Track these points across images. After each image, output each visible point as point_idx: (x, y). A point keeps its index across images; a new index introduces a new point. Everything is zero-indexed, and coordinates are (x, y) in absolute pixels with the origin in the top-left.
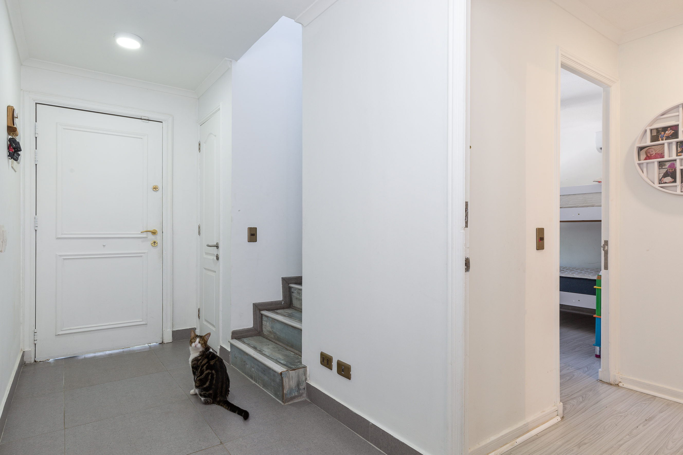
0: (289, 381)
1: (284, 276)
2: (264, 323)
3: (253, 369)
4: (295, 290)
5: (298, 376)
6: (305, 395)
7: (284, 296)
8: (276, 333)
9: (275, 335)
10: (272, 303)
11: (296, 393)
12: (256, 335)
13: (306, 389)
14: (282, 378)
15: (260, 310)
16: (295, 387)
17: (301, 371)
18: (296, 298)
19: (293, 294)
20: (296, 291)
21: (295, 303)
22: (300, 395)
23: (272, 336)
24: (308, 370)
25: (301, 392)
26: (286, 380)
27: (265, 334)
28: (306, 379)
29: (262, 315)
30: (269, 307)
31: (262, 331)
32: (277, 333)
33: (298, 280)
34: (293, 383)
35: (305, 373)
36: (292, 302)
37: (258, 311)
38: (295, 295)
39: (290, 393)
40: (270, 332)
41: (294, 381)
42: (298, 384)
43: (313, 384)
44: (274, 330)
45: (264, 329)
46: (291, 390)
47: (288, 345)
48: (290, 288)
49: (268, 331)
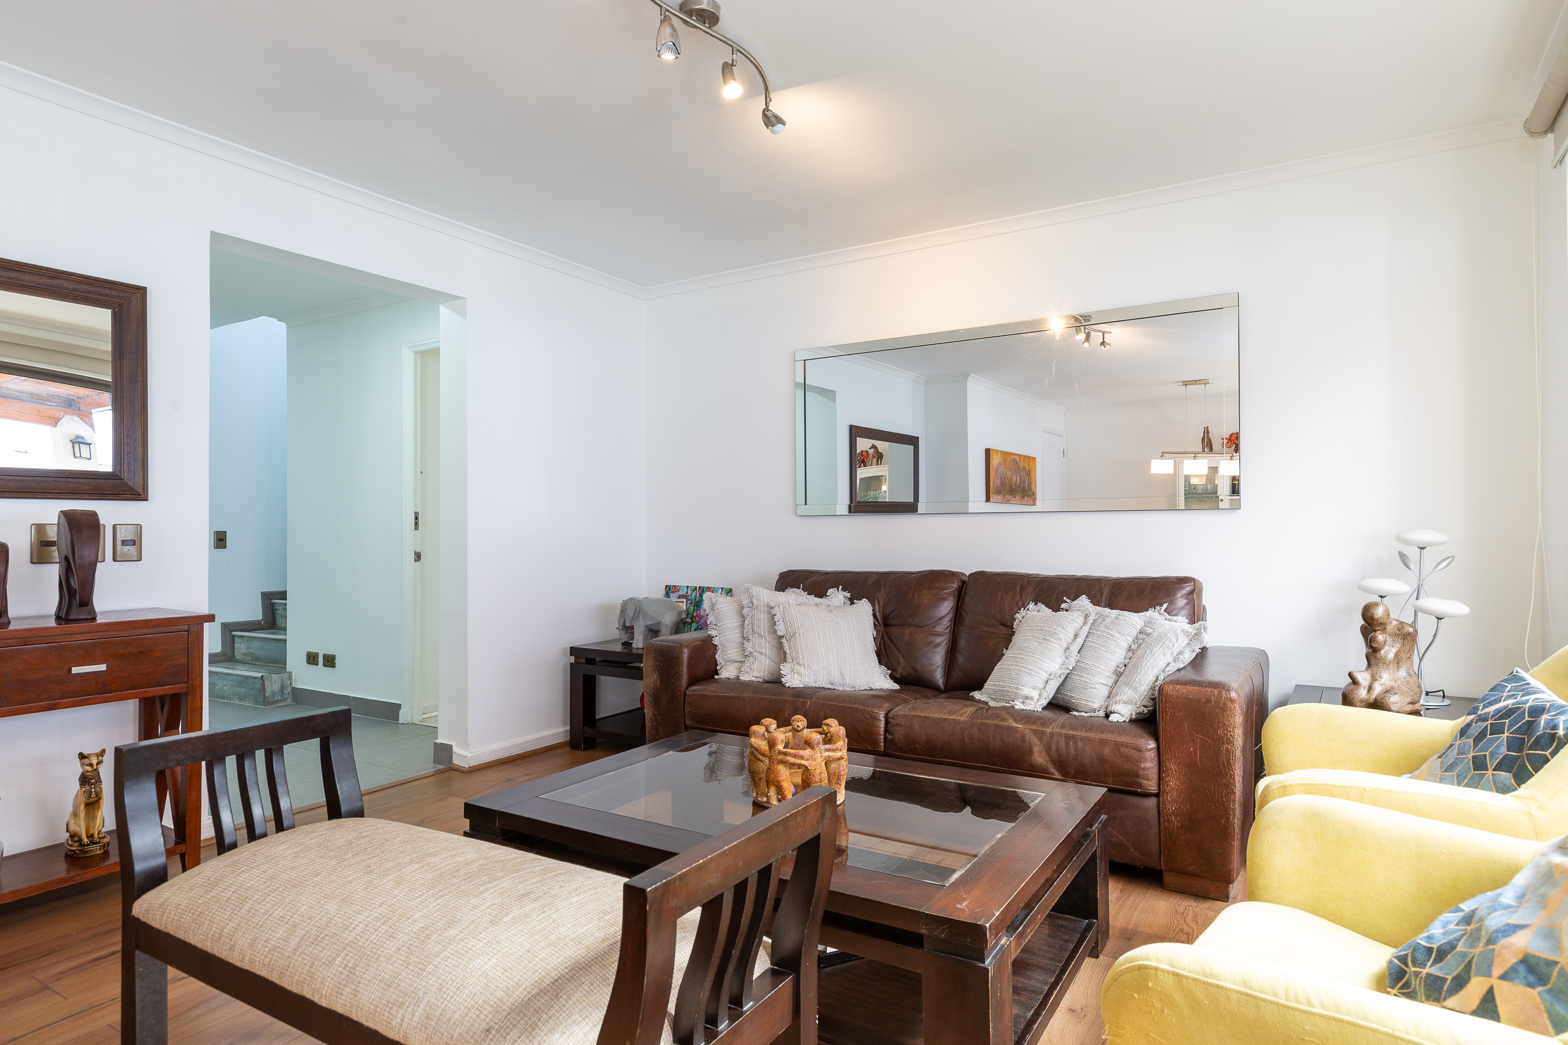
0: (272, 684)
1: (264, 590)
2: (236, 645)
3: (226, 688)
4: (280, 606)
5: (282, 680)
6: (290, 700)
7: (265, 614)
8: (254, 654)
9: (252, 656)
10: (247, 623)
11: (279, 697)
12: (225, 661)
13: (291, 694)
14: (263, 681)
15: (231, 631)
16: (278, 691)
17: (286, 675)
18: (282, 616)
19: (277, 612)
20: (280, 608)
21: (279, 621)
22: (285, 700)
23: (249, 658)
24: (293, 675)
25: (285, 696)
26: (267, 684)
27: (238, 658)
28: (291, 684)
29: (233, 636)
30: (244, 627)
31: (234, 656)
32: (256, 652)
33: (283, 595)
34: (276, 687)
35: (290, 678)
36: (276, 621)
37: (228, 632)
38: (279, 612)
39: (273, 697)
40: (246, 654)
41: (277, 684)
42: (282, 689)
43: (299, 685)
44: (251, 651)
45: (236, 653)
46: (274, 693)
47: (269, 663)
48: (273, 605)
49: (242, 654)
